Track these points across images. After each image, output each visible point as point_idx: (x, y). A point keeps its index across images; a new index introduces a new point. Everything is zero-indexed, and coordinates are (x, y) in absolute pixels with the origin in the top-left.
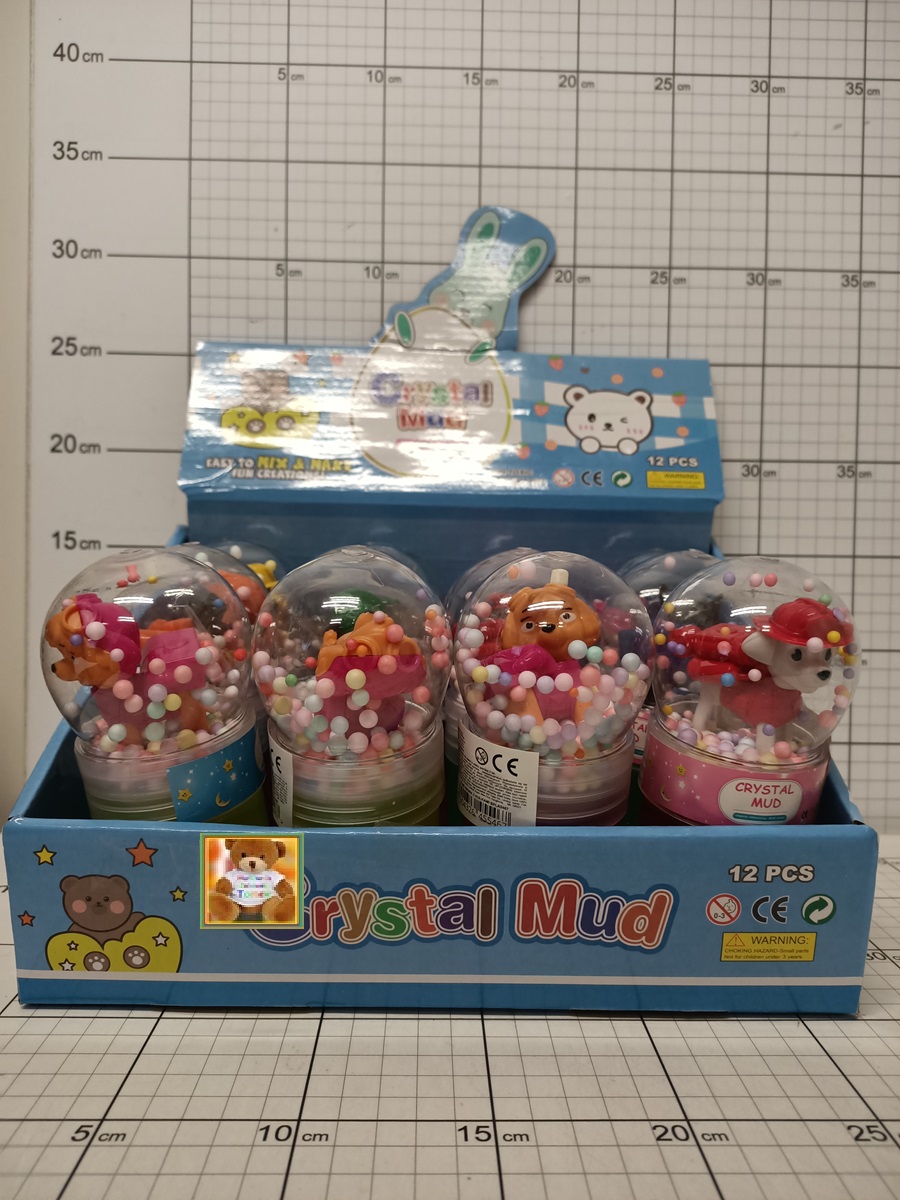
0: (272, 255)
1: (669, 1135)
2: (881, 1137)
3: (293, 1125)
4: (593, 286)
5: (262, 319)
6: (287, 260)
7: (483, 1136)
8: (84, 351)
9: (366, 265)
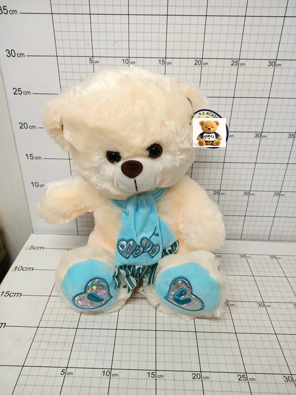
1: (196, 377)
2: (245, 379)
3: (110, 370)
4: (209, 67)
6: (93, 57)
7: (153, 376)
8: (25, 93)
9: (123, 58)
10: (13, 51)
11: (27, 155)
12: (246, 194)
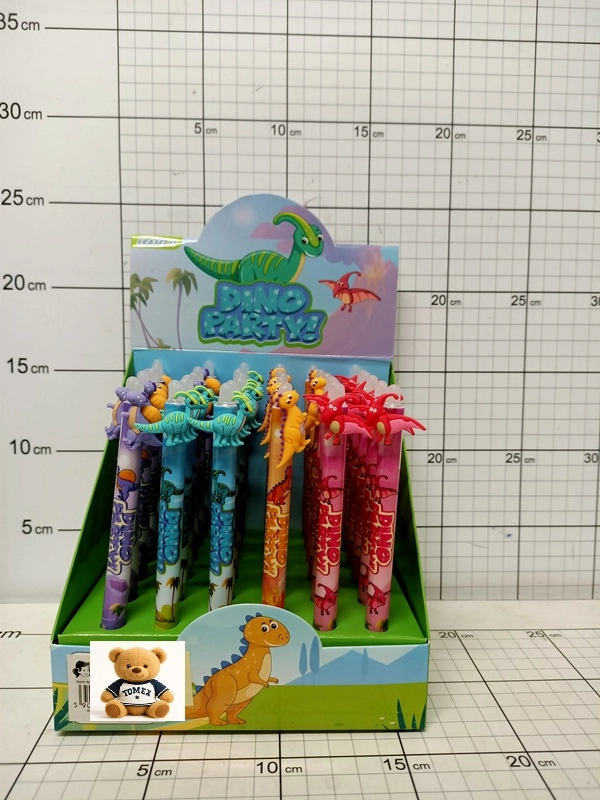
0: (189, 116)
4: (468, 142)
5: (183, 172)
6: (203, 119)
8: (30, 201)
9: (273, 124)
10: (15, 107)
11: (11, 361)
12: (590, 459)
